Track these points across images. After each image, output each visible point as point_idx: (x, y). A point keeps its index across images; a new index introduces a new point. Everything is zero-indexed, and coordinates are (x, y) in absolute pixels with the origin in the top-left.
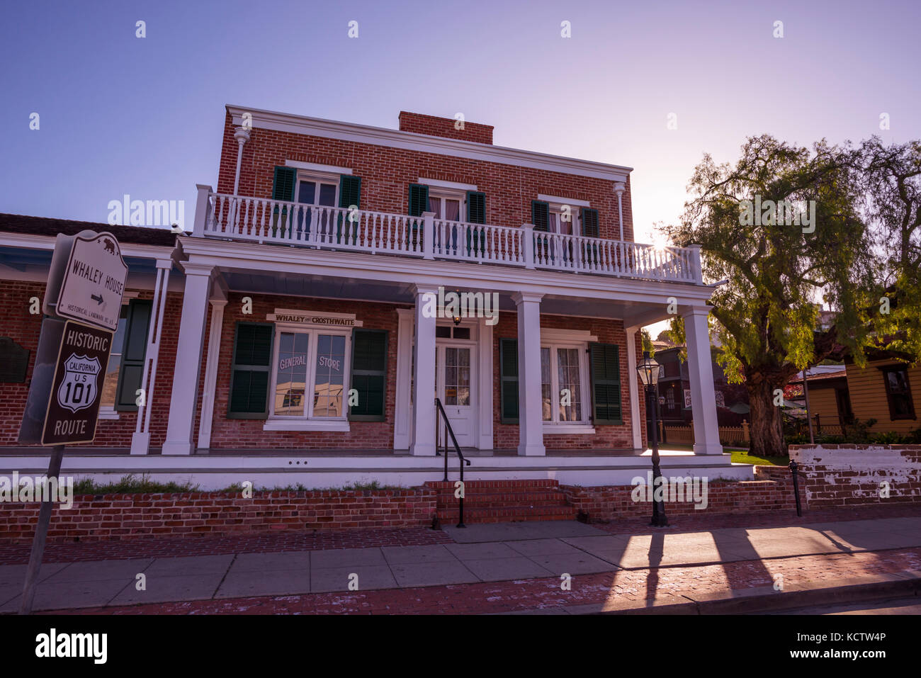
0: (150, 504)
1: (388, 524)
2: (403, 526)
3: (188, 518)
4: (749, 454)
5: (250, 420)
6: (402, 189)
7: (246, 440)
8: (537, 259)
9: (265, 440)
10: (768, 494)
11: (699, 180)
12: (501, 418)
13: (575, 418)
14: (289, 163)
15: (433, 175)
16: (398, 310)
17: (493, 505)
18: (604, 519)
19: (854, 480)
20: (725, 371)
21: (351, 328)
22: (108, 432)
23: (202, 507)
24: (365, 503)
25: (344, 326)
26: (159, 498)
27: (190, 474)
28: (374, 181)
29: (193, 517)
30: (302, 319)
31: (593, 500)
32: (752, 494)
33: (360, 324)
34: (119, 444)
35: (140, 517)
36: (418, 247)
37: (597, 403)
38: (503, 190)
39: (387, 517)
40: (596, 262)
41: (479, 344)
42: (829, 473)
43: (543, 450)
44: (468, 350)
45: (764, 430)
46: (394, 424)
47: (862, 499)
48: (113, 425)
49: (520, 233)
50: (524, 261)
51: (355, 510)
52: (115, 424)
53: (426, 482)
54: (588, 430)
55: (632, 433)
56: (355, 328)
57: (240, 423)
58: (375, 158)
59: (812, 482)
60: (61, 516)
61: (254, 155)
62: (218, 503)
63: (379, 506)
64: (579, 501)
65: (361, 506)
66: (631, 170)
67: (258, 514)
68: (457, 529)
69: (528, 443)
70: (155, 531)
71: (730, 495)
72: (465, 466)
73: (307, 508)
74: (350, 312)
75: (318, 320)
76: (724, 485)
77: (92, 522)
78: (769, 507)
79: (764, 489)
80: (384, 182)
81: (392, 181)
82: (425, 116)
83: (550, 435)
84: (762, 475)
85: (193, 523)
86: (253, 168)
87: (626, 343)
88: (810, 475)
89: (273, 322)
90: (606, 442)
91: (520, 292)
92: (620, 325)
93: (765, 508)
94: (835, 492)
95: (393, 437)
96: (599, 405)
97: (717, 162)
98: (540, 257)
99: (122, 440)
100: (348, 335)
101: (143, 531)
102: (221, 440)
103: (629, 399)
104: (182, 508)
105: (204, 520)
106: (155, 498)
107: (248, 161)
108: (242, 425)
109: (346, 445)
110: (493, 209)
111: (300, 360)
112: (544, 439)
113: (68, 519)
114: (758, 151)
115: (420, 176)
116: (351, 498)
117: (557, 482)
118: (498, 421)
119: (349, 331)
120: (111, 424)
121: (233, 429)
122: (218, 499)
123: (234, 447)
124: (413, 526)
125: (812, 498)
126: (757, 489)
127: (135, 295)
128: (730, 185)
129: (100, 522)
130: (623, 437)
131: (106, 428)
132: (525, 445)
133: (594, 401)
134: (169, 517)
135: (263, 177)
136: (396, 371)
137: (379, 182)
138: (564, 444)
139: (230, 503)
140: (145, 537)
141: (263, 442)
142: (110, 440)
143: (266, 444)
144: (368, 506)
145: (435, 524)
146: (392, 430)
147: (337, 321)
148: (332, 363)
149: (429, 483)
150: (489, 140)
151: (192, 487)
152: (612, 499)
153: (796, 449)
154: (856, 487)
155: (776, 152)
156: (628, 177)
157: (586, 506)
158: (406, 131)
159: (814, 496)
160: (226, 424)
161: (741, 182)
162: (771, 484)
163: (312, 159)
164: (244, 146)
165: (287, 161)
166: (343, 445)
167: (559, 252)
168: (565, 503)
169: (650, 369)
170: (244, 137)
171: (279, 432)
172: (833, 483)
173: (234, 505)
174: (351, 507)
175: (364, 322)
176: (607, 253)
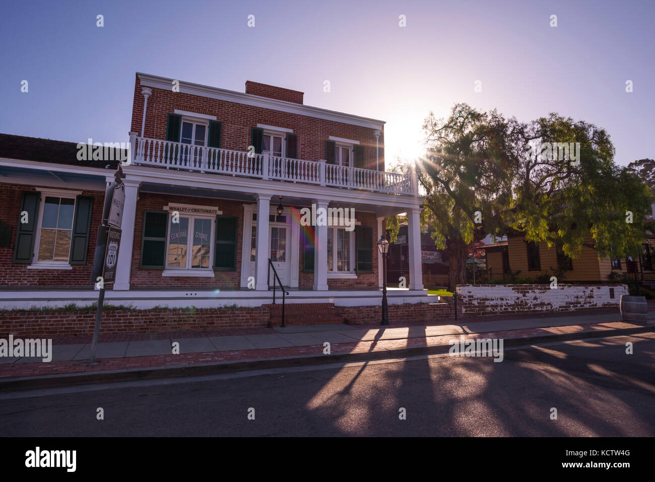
0: (115, 316)
1: (244, 326)
2: (252, 327)
3: (136, 323)
4: (447, 291)
5: (154, 270)
6: (247, 130)
7: (152, 282)
8: (327, 180)
9: (164, 282)
10: (443, 310)
11: (426, 127)
12: (303, 269)
13: (346, 269)
14: (177, 112)
15: (266, 122)
16: (244, 205)
17: (300, 316)
18: (357, 323)
19: (487, 303)
20: (436, 242)
21: (215, 216)
22: (65, 277)
23: (144, 317)
24: (232, 315)
25: (211, 214)
26: (120, 313)
27: (131, 301)
28: (230, 125)
29: (139, 323)
30: (186, 209)
31: (352, 313)
32: (435, 310)
33: (221, 213)
34: (72, 284)
35: (110, 323)
36: (260, 172)
37: (359, 261)
38: (308, 133)
39: (244, 322)
40: (360, 182)
41: (291, 226)
42: (475, 299)
43: (327, 287)
44: (285, 229)
45: (456, 276)
46: (241, 272)
47: (490, 312)
48: (68, 273)
49: (318, 165)
50: (320, 181)
51: (226, 319)
52: (70, 272)
53: (263, 305)
54: (354, 276)
55: (378, 278)
56: (218, 216)
57: (148, 272)
58: (231, 110)
59: (466, 304)
60: (66, 323)
61: (154, 106)
62: (152, 315)
63: (239, 316)
64: (344, 313)
65: (230, 317)
66: (385, 123)
67: (174, 321)
68: (281, 328)
69: (319, 283)
70: (118, 330)
71: (423, 311)
72: (286, 295)
73: (201, 318)
74: (215, 206)
75: (195, 210)
76: (420, 305)
77: (84, 326)
78: (443, 317)
79: (440, 307)
80: (236, 126)
81: (241, 125)
82: (262, 84)
83: (331, 279)
84: (442, 301)
85: (138, 326)
86: (153, 114)
87: (377, 226)
88: (465, 300)
89: (167, 211)
90: (364, 283)
91: (317, 200)
92: (375, 216)
93: (441, 317)
94: (477, 309)
95: (240, 280)
96: (360, 262)
97: (437, 117)
98: (329, 179)
99: (74, 282)
100: (213, 220)
101: (112, 330)
102: (136, 282)
103: (377, 258)
104: (133, 318)
105: (145, 324)
106: (118, 313)
107: (150, 109)
108: (149, 273)
109: (212, 285)
110: (302, 144)
111: (184, 234)
112: (328, 281)
113: (71, 324)
114: (460, 112)
115: (259, 123)
116: (224, 312)
117: (334, 304)
118: (302, 271)
119: (213, 217)
120: (67, 272)
121: (143, 276)
122: (153, 313)
123: (144, 286)
124: (257, 327)
125: (465, 312)
126: (437, 307)
127: (80, 193)
128: (444, 131)
129: (88, 326)
130: (373, 280)
131: (64, 275)
132: (317, 285)
133: (357, 260)
134: (126, 323)
135: (160, 120)
136: (242, 241)
137: (233, 126)
138: (339, 284)
139: (159, 315)
140: (113, 333)
141: (162, 283)
142: (66, 282)
143: (164, 284)
144: (234, 316)
145: (269, 325)
146: (240, 276)
147: (207, 211)
148: (203, 236)
149: (265, 305)
150: (300, 101)
151: (133, 308)
152: (362, 313)
153: (460, 287)
154: (488, 306)
155: (470, 113)
156: (383, 126)
157: (348, 316)
158: (250, 94)
159: (466, 311)
160: (139, 273)
161: (449, 130)
162: (445, 305)
163: (190, 109)
164: (148, 100)
165: (175, 110)
166: (210, 285)
167: (340, 176)
168: (338, 315)
169: (384, 245)
170: (148, 94)
171: (171, 277)
172: (476, 304)
173: (161, 317)
174: (224, 317)
175: (223, 212)
176: (366, 177)
